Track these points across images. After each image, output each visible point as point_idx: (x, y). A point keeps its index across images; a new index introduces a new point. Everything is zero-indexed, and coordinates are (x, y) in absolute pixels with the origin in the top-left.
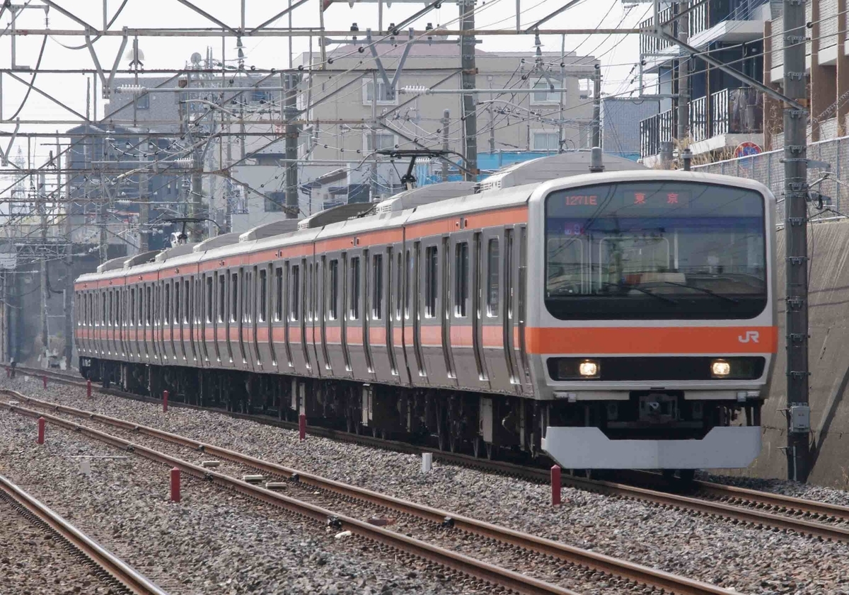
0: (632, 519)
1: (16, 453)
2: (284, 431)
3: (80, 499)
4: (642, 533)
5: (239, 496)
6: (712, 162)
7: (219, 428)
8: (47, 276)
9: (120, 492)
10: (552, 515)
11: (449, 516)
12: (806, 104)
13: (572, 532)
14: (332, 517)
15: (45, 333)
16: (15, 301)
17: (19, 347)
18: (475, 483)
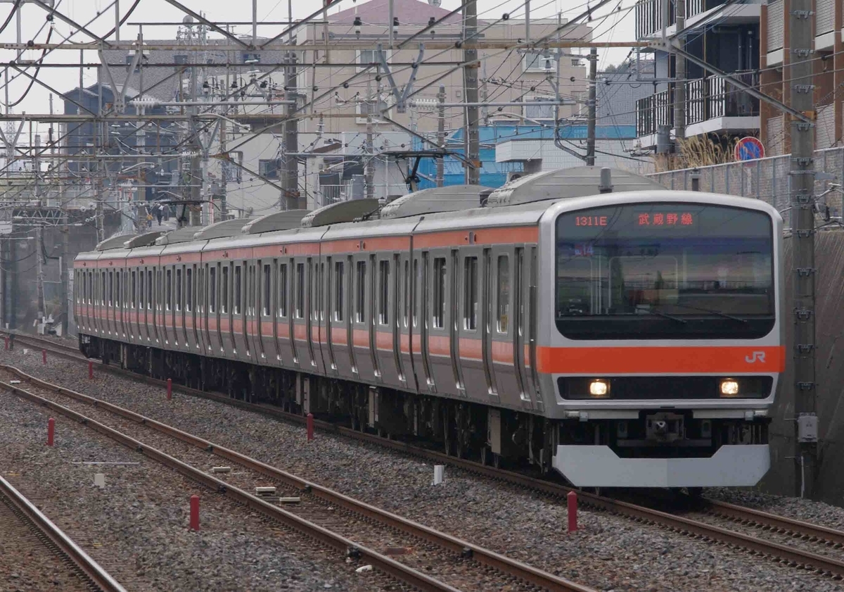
0: (650, 552)
1: (27, 458)
2: (291, 428)
3: (97, 521)
4: (661, 568)
5: (254, 514)
6: (716, 163)
7: (225, 422)
8: (42, 243)
9: (138, 516)
10: (569, 543)
11: (468, 547)
12: (812, 117)
13: (591, 567)
14: (351, 547)
15: (41, 298)
16: (10, 265)
17: (14, 312)
18: (488, 500)
